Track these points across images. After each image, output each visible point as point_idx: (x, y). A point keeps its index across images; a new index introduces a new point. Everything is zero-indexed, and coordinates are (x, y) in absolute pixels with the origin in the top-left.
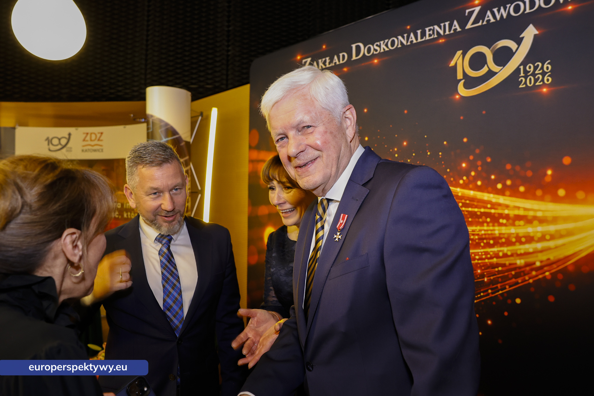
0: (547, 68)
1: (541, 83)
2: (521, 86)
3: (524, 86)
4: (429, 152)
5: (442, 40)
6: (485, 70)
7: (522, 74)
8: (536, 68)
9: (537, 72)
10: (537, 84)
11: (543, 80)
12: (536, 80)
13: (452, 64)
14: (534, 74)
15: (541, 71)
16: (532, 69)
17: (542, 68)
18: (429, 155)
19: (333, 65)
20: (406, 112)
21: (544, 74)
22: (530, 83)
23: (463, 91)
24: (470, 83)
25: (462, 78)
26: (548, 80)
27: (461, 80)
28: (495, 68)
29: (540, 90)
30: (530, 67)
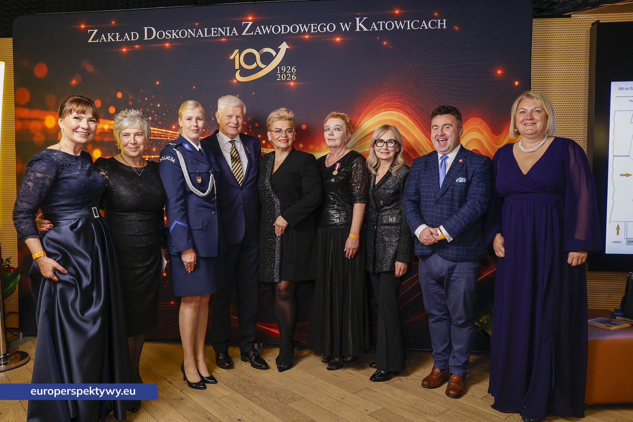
0: (294, 70)
1: (290, 79)
2: (278, 80)
3: (280, 79)
4: (213, 118)
5: (224, 39)
6: (255, 65)
7: (279, 72)
8: (287, 69)
9: (287, 72)
10: (288, 79)
11: (291, 77)
12: (287, 77)
13: (232, 57)
14: (286, 73)
15: (290, 72)
16: (285, 70)
17: (291, 70)
18: (213, 120)
19: (124, 40)
20: (194, 87)
21: (292, 74)
22: (284, 79)
23: (239, 78)
24: (245, 72)
25: (238, 68)
26: (294, 78)
27: (238, 70)
28: (262, 66)
29: (290, 83)
30: (284, 68)
